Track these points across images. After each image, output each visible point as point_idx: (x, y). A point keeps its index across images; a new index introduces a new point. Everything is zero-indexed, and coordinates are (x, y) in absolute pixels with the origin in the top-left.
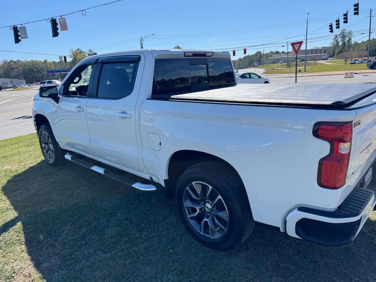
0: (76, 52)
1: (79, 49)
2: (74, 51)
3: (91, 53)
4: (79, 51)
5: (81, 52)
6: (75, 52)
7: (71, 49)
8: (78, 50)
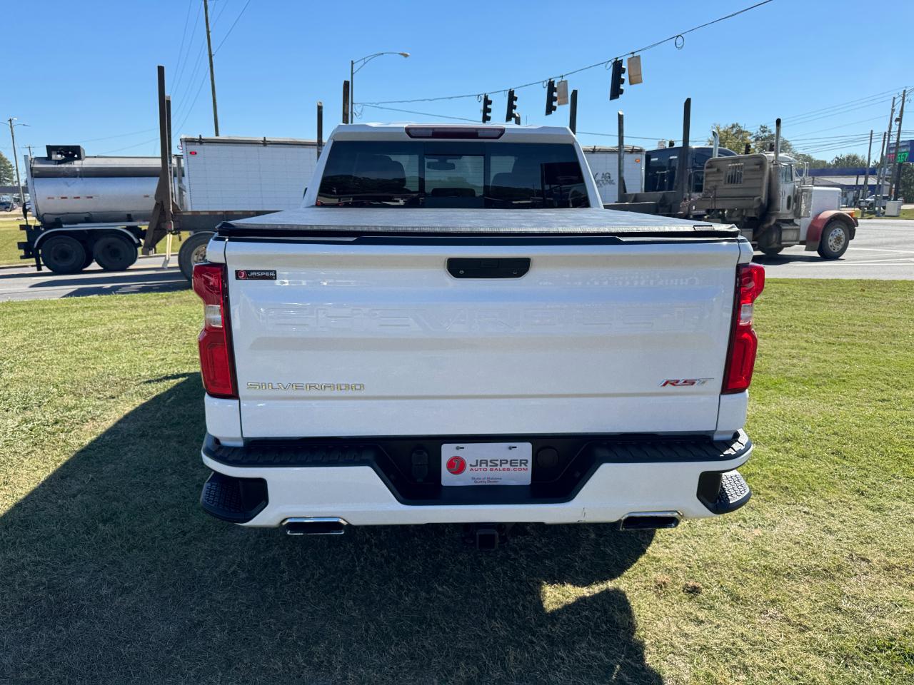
0: (727, 132)
1: (737, 124)
2: (721, 130)
3: (762, 135)
4: (735, 130)
5: (740, 132)
6: (724, 131)
7: (715, 124)
8: (733, 127)
